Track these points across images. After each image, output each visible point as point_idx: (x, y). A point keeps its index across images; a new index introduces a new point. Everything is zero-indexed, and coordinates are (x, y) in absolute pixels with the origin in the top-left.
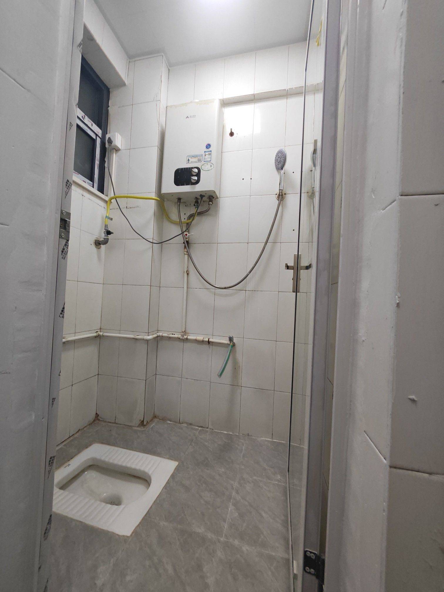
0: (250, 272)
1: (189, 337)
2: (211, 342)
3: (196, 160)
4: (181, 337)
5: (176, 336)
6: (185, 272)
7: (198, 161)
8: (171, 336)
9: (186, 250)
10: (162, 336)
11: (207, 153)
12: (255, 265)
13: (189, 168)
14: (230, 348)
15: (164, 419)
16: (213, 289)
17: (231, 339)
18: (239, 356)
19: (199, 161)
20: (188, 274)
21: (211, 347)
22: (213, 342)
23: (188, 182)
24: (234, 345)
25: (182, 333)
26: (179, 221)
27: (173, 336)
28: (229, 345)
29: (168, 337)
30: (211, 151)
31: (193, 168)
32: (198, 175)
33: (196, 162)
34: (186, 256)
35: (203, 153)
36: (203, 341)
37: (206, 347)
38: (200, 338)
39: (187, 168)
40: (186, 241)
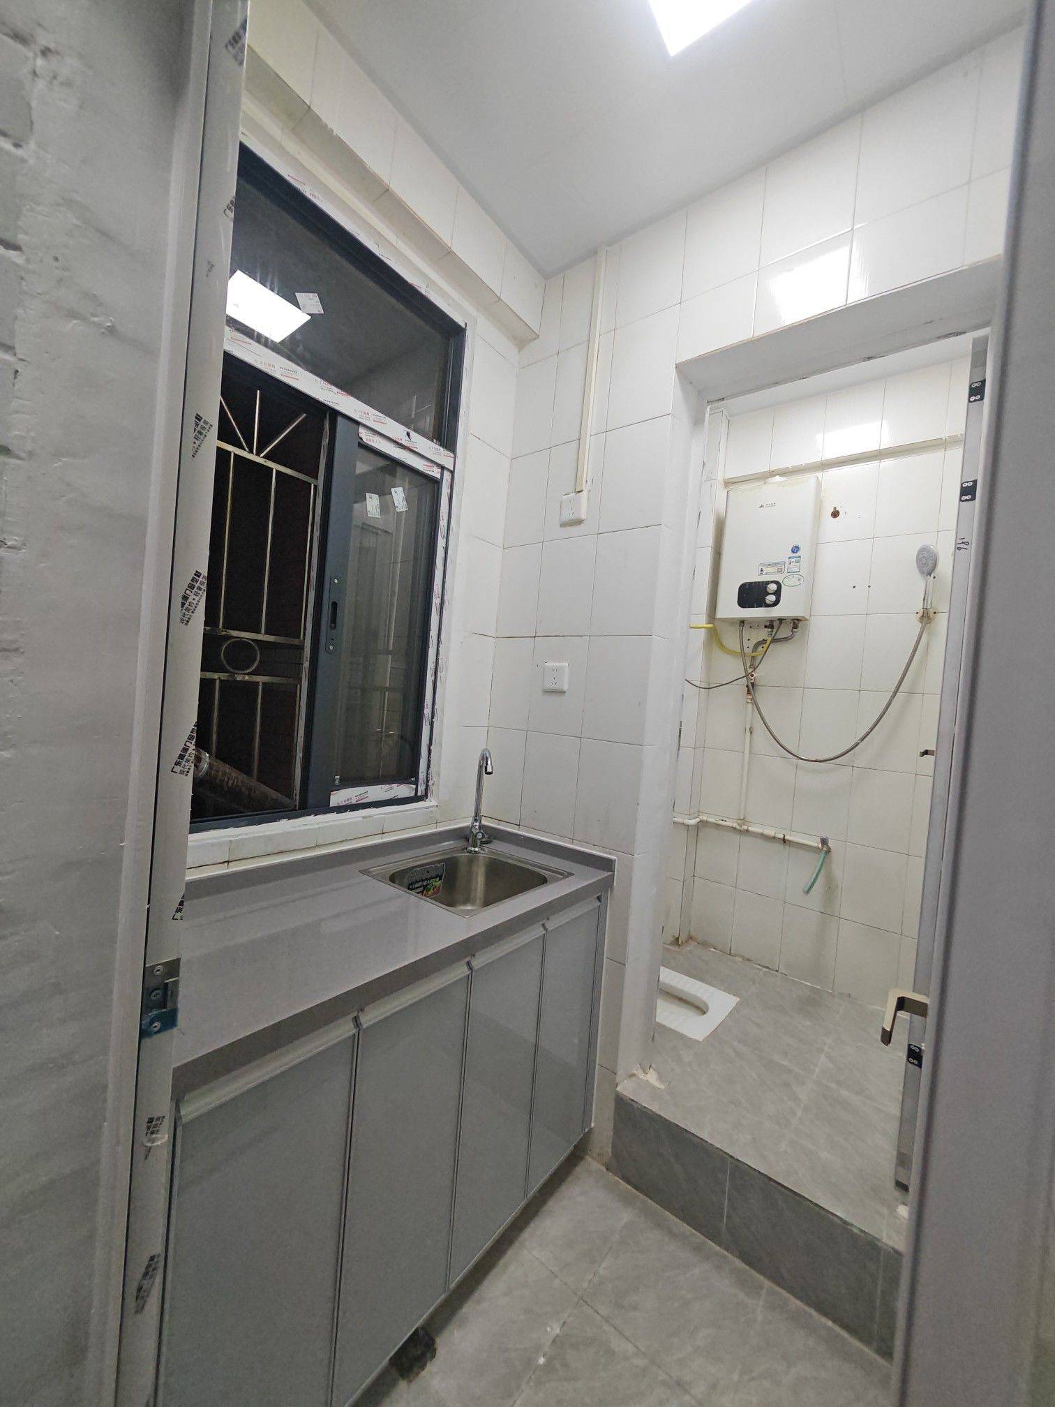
0: (862, 739)
1: (750, 829)
2: (788, 840)
3: (774, 569)
4: (738, 827)
5: (730, 824)
6: (748, 730)
7: (778, 572)
8: (721, 822)
9: (750, 697)
10: (707, 822)
11: (792, 560)
12: (872, 729)
13: (763, 582)
14: (823, 855)
15: (704, 945)
16: (794, 760)
17: (824, 842)
18: (837, 870)
19: (780, 571)
20: (751, 733)
21: (788, 848)
22: (790, 841)
23: (761, 603)
24: (829, 851)
25: (739, 821)
26: (740, 651)
27: (723, 823)
28: (821, 850)
29: (716, 824)
30: (800, 557)
31: (768, 583)
32: (778, 593)
33: (774, 573)
34: (750, 706)
35: (787, 560)
36: (774, 837)
37: (779, 847)
38: (770, 832)
39: (759, 582)
40: (752, 683)
